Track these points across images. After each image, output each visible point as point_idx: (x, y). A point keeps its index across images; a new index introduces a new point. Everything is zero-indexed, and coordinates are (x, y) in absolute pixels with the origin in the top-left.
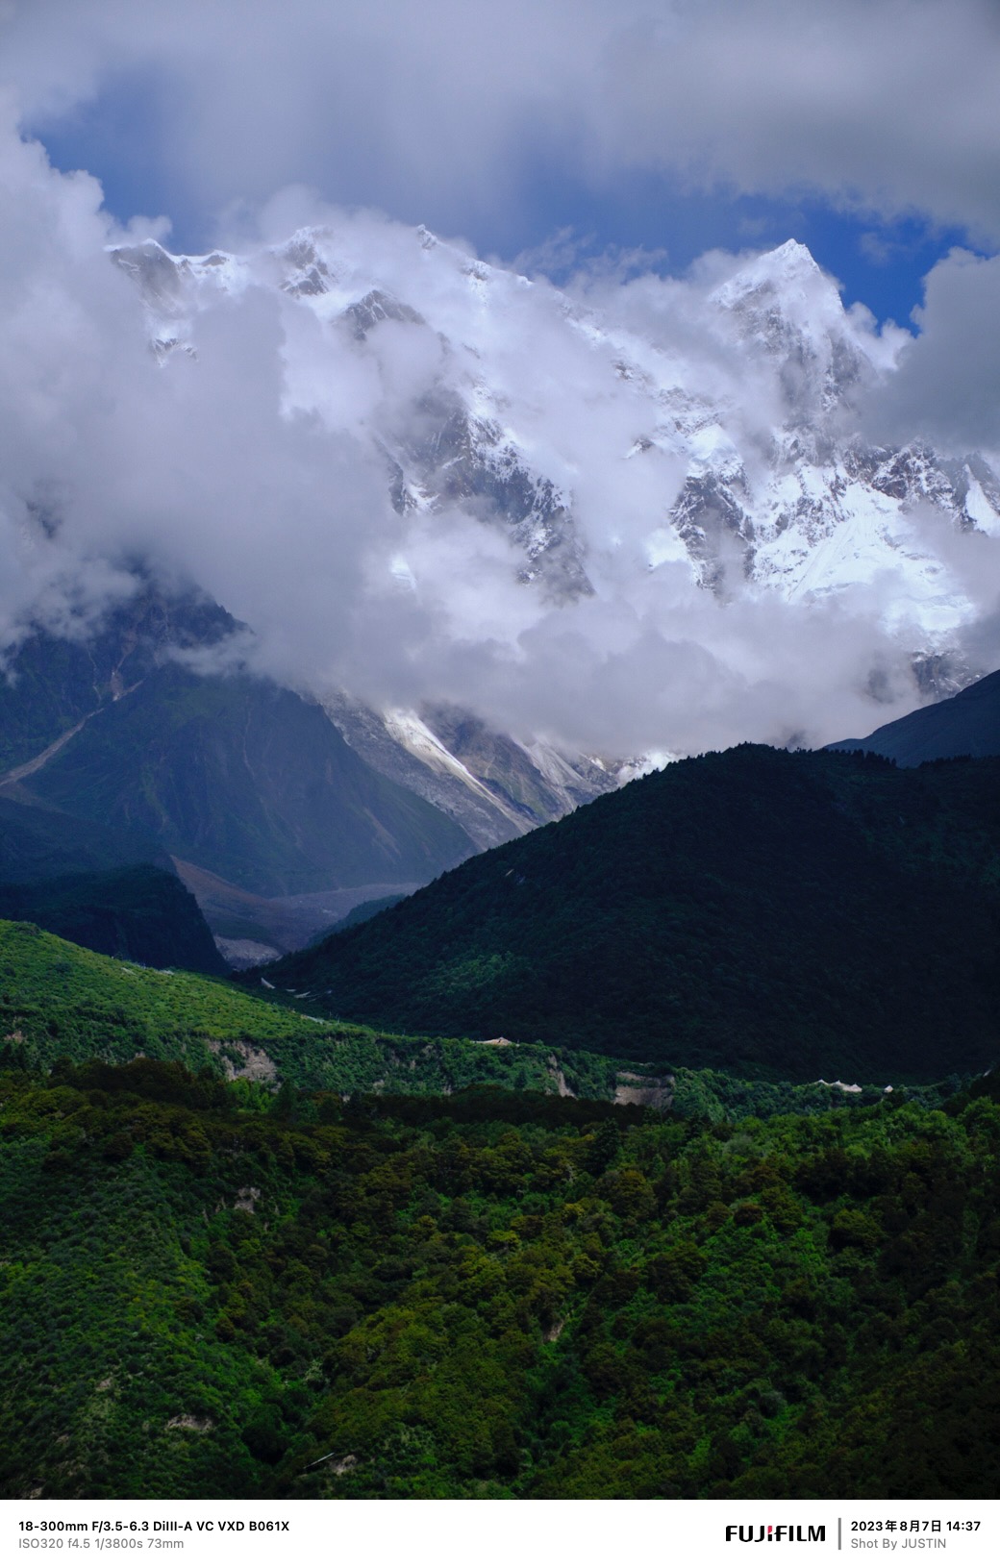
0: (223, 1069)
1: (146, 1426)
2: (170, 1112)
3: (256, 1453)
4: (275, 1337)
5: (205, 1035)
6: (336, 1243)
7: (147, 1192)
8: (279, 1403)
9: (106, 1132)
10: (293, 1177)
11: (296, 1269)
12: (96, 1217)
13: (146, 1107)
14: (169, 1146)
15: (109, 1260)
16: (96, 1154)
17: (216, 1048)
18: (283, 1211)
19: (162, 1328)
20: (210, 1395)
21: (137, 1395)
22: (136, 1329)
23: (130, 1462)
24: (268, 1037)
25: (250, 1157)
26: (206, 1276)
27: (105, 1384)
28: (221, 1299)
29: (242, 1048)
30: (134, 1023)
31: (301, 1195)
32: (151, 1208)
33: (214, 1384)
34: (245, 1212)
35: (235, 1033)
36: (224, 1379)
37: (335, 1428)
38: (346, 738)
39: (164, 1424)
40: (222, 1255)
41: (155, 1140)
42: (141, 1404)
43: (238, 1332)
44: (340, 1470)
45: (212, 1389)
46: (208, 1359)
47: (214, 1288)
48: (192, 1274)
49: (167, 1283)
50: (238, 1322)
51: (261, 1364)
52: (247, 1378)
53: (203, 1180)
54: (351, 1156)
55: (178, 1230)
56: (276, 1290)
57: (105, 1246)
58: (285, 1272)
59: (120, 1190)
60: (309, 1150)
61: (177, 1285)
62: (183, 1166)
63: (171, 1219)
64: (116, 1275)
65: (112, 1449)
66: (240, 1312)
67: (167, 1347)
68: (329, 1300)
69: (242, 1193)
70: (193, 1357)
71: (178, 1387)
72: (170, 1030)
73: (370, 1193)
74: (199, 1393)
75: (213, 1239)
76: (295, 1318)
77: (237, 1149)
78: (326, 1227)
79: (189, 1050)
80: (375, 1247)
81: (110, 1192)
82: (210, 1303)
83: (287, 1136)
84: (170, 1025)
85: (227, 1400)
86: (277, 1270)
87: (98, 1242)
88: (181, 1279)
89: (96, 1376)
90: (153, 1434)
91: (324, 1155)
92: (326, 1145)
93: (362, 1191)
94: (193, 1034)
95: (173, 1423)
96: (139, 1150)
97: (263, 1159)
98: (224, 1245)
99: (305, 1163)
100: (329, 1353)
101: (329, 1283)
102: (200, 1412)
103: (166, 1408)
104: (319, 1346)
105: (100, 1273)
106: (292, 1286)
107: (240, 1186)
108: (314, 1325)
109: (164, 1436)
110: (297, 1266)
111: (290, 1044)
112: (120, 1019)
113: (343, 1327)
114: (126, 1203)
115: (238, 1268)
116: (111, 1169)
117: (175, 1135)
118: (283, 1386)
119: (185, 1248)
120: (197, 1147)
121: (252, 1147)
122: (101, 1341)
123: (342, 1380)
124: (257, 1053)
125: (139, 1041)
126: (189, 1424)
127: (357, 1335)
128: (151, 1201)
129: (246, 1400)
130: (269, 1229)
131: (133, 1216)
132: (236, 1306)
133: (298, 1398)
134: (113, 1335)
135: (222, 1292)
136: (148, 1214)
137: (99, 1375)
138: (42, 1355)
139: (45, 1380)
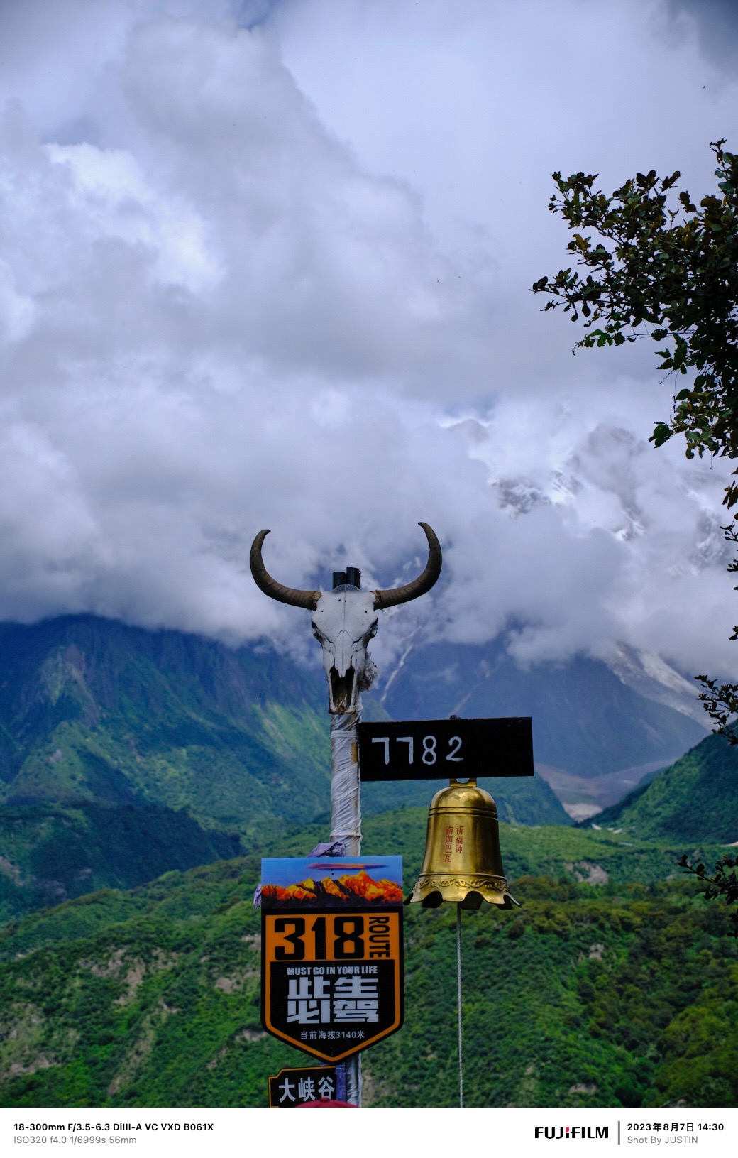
0: (577, 879)
1: (557, 1093)
2: (543, 905)
4: (625, 1032)
5: (562, 861)
6: (653, 972)
7: (537, 954)
8: (633, 1071)
9: (508, 921)
10: (621, 935)
11: (631, 990)
12: (510, 971)
13: (529, 904)
14: (546, 925)
15: (520, 996)
16: (505, 935)
17: (570, 867)
18: (619, 956)
19: (557, 1033)
20: (592, 1071)
21: (549, 1075)
22: (543, 1035)
24: (600, 857)
25: (594, 926)
26: (578, 1000)
27: (530, 1070)
28: (590, 1012)
29: (586, 866)
30: (521, 859)
31: (628, 946)
32: (540, 962)
33: (593, 1064)
34: (596, 959)
35: (580, 857)
36: (599, 1060)
37: (670, 1083)
38: (622, 680)
39: (567, 1091)
40: (586, 986)
41: (537, 922)
42: (552, 1080)
43: (603, 1031)
45: (592, 1067)
46: (587, 1049)
47: (585, 1007)
48: (570, 998)
49: (556, 1006)
50: (602, 1025)
51: (620, 1049)
52: (612, 1058)
53: (569, 943)
54: (654, 919)
55: (559, 974)
56: (621, 1003)
57: (518, 988)
58: (626, 993)
59: (521, 954)
60: (628, 918)
61: (563, 1007)
62: (555, 936)
63: (554, 968)
64: (526, 1004)
66: (602, 1019)
67: (562, 1044)
68: (653, 1007)
69: (593, 948)
70: (578, 1049)
71: (572, 1067)
72: (542, 860)
73: (669, 939)
74: (585, 1070)
75: (580, 977)
76: (636, 1020)
77: (586, 922)
78: (646, 963)
79: (555, 871)
80: (677, 972)
81: (515, 956)
82: (584, 1015)
83: (614, 912)
84: (541, 857)
85: (603, 1073)
86: (620, 992)
87: (512, 986)
88: (564, 1003)
89: (524, 1066)
90: (562, 1097)
91: (637, 920)
92: (638, 914)
93: (663, 939)
94: (556, 861)
95: (573, 1090)
96: (528, 929)
97: (602, 927)
98: (586, 980)
99: (628, 927)
100: (659, 1039)
101: (652, 996)
102: (588, 1082)
103: (567, 1081)
104: (652, 1035)
105: (517, 1004)
106: (632, 1000)
107: (590, 943)
108: (648, 1022)
109: (569, 1098)
110: (631, 988)
111: (613, 860)
113: (665, 1023)
114: (526, 961)
115: (597, 993)
116: (514, 942)
117: (548, 918)
118: (636, 1061)
119: (564, 984)
120: (562, 924)
121: (594, 920)
122: (523, 1045)
123: (669, 1054)
124: (595, 867)
125: (525, 868)
126: (582, 1089)
127: (674, 1026)
128: (539, 959)
129: (614, 1072)
130: (612, 967)
131: (531, 969)
132: (599, 1016)
133: (645, 1068)
134: (530, 1040)
135: (590, 1008)
136: (539, 966)
137: (525, 1065)
138: (491, 1056)
139: (495, 1071)
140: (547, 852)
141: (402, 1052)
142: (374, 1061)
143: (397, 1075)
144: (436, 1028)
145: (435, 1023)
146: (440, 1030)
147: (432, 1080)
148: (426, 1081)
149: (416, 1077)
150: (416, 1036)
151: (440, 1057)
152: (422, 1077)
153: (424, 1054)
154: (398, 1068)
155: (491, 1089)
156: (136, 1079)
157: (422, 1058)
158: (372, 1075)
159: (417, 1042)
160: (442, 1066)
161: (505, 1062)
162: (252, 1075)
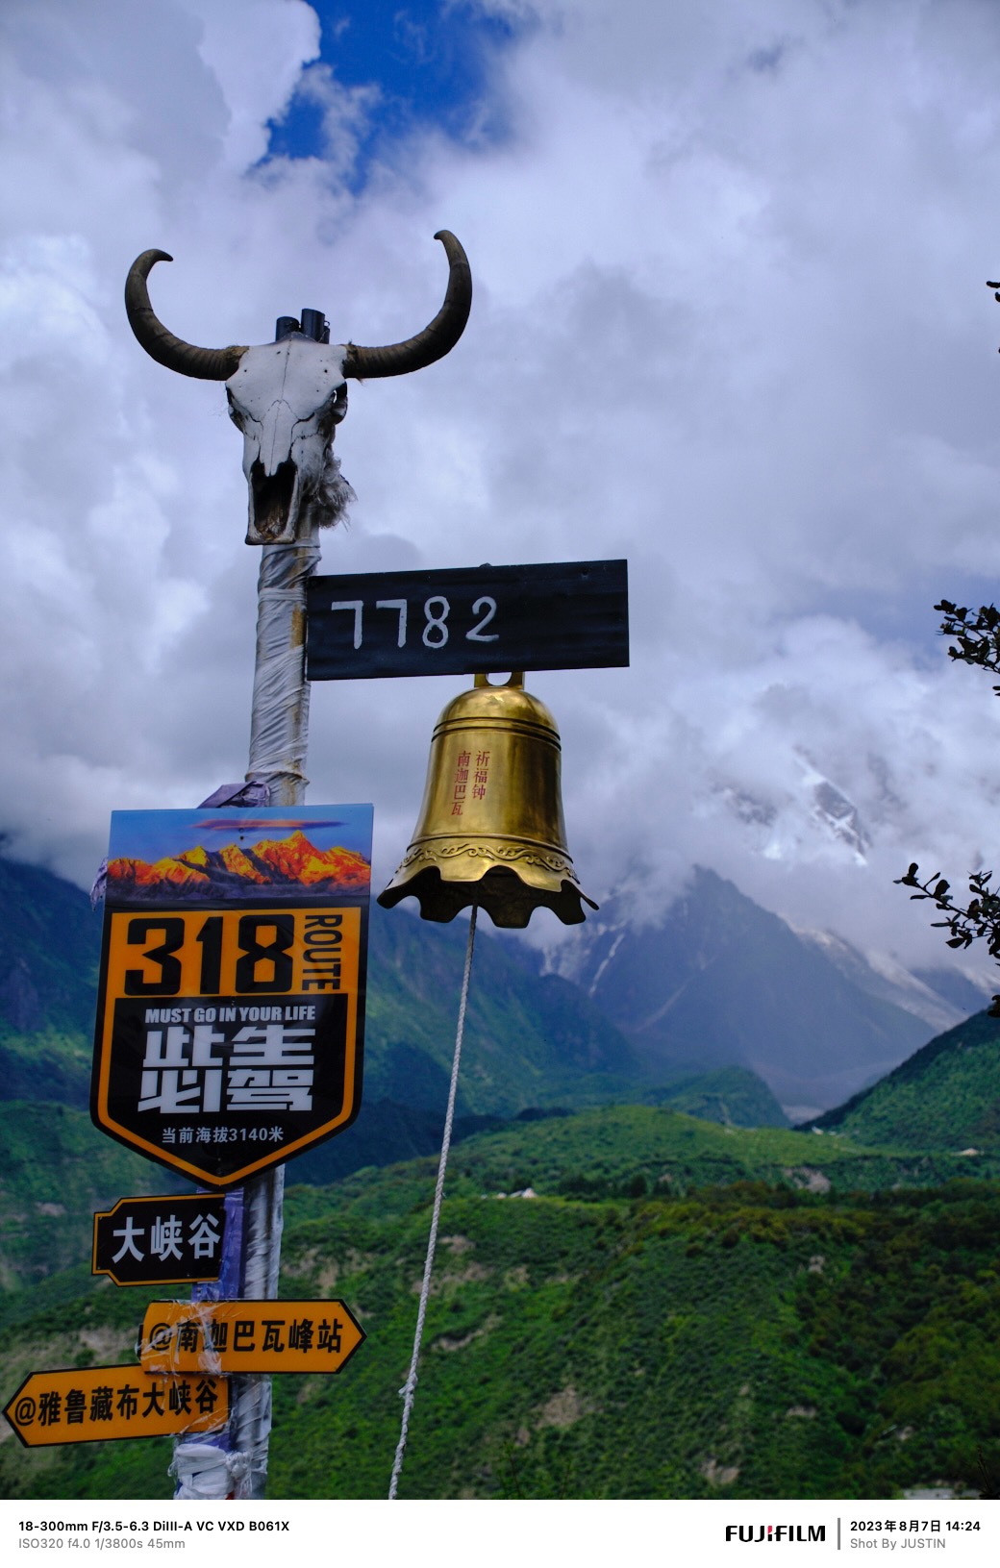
0: (796, 1186)
1: (774, 1415)
2: (760, 1212)
3: (846, 1428)
4: (847, 1352)
5: (781, 1165)
6: (877, 1288)
7: (752, 1264)
8: (856, 1394)
9: (723, 1228)
10: (843, 1247)
11: (854, 1306)
12: (724, 1283)
13: (745, 1210)
14: (762, 1233)
15: (735, 1310)
16: (718, 1243)
17: (788, 1173)
18: (841, 1269)
19: (774, 1351)
20: (812, 1393)
21: (765, 1396)
22: (758, 1352)
23: (767, 1440)
24: (821, 1163)
25: (814, 1237)
26: (797, 1316)
27: (744, 1390)
28: (809, 1329)
29: (806, 1172)
30: (737, 1163)
31: (850, 1258)
32: (756, 1274)
33: (813, 1385)
34: (816, 1273)
35: (800, 1162)
36: (818, 1381)
37: (895, 1409)
39: (785, 1414)
40: (805, 1301)
41: (753, 1231)
42: (768, 1402)
43: (823, 1350)
44: (903, 1437)
45: (812, 1388)
46: (807, 1369)
47: (804, 1323)
48: (788, 1314)
49: (773, 1321)
50: (822, 1343)
51: (841, 1370)
52: (834, 1379)
53: (788, 1254)
54: (879, 1230)
55: (776, 1287)
56: (844, 1320)
57: (732, 1301)
58: (848, 1310)
59: (736, 1264)
60: (851, 1229)
61: (780, 1322)
62: (772, 1246)
63: (771, 1281)
64: (741, 1319)
65: (755, 1432)
66: (822, 1337)
67: (779, 1363)
68: (878, 1325)
69: (813, 1259)
70: (796, 1368)
71: (790, 1388)
72: (759, 1165)
73: (895, 1252)
74: (804, 1391)
75: (798, 1291)
76: (858, 1339)
77: (805, 1232)
78: (870, 1277)
79: (773, 1176)
80: (904, 1288)
81: (730, 1266)
82: (803, 1332)
83: (836, 1221)
84: (758, 1161)
85: (823, 1395)
86: (842, 1308)
87: (726, 1299)
88: (782, 1318)
89: (738, 1385)
90: (779, 1420)
91: (861, 1231)
92: (861, 1224)
93: (889, 1252)
94: (774, 1166)
95: (790, 1413)
96: (744, 1238)
97: (822, 1237)
98: (805, 1295)
99: (851, 1238)
100: (884, 1359)
101: (877, 1314)
102: (807, 1404)
103: (785, 1403)
104: (876, 1356)
105: (731, 1318)
106: (855, 1317)
107: (810, 1254)
108: (872, 1342)
109: (787, 1421)
110: (854, 1304)
111: (835, 1166)
112: (727, 1160)
113: (890, 1342)
114: (741, 1272)
115: (817, 1309)
116: (729, 1252)
117: (765, 1226)
118: (860, 1383)
119: (782, 1298)
120: (780, 1233)
121: (814, 1230)
122: (737, 1362)
123: (895, 1377)
124: (815, 1173)
125: (741, 1173)
126: (800, 1412)
127: (900, 1346)
128: (756, 1270)
129: (835, 1394)
130: (834, 1281)
131: (747, 1280)
132: (819, 1333)
133: (868, 1391)
134: (745, 1358)
135: (809, 1325)
136: (755, 1278)
137: (740, 1384)
138: (703, 1373)
139: (707, 1389)
140: (765, 1157)
141: (608, 1366)
142: (578, 1375)
143: (603, 1391)
144: (644, 1342)
145: (643, 1336)
146: (649, 1344)
147: (640, 1397)
148: (633, 1398)
149: (623, 1393)
150: (624, 1350)
151: (649, 1373)
152: (629, 1393)
153: (632, 1369)
154: (604, 1383)
155: (703, 1409)
156: (327, 1388)
157: (629, 1374)
158: (576, 1390)
159: (625, 1356)
160: (650, 1383)
161: (717, 1381)
162: (449, 1387)
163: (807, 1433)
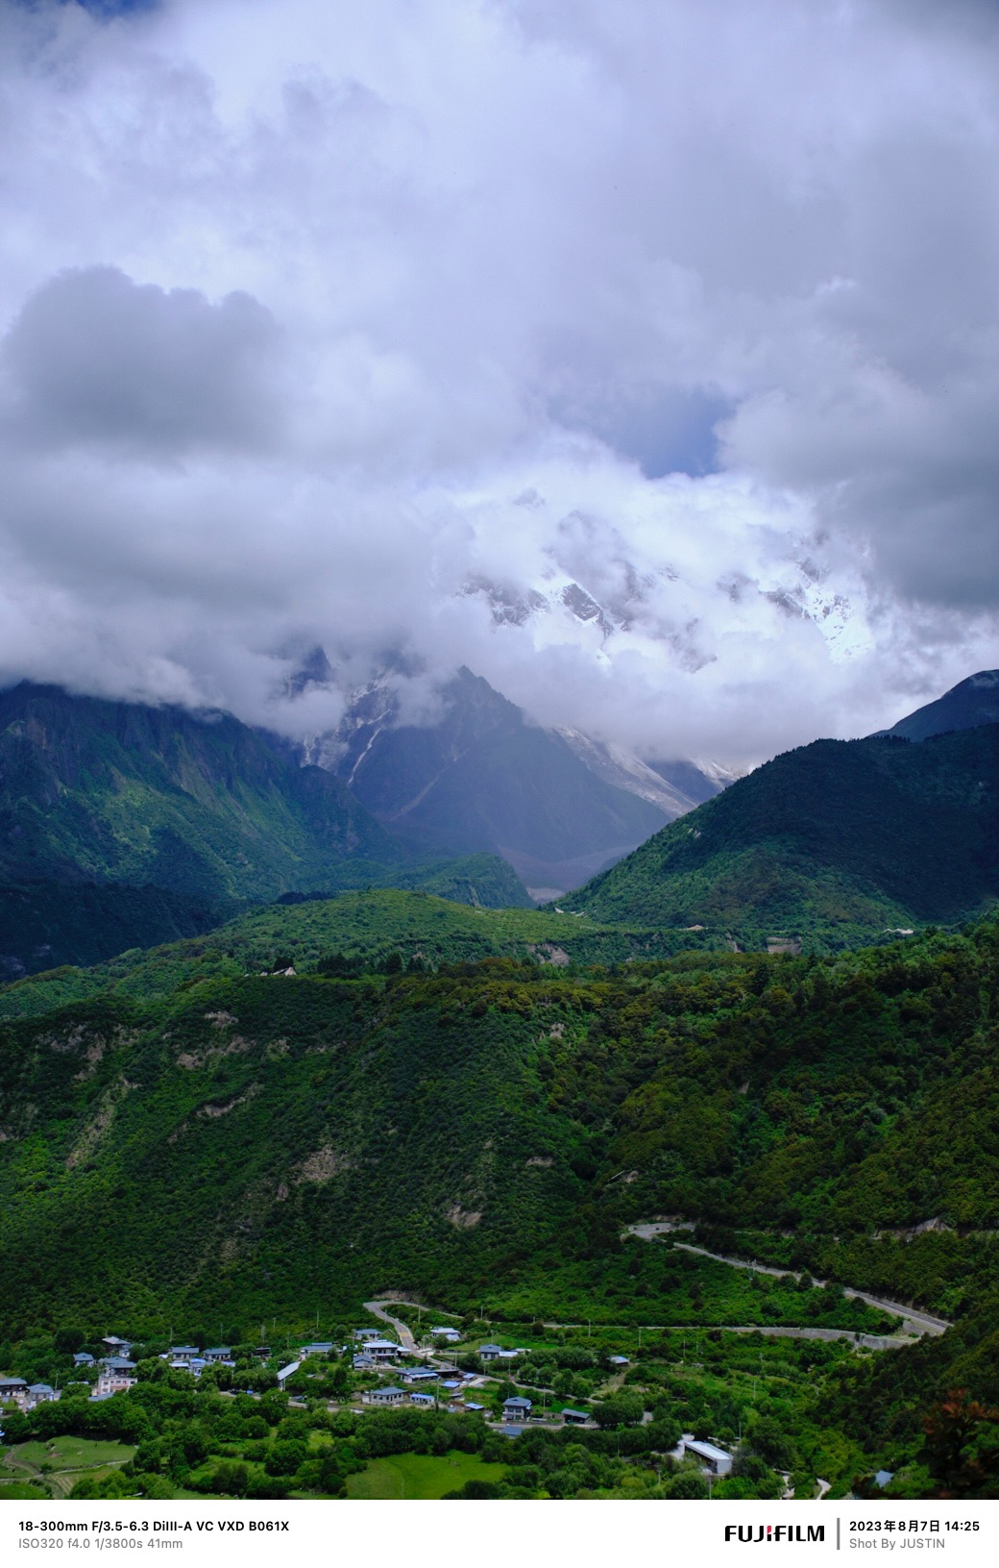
0: (539, 960)
1: (515, 1166)
2: (506, 985)
3: (579, 1175)
4: (582, 1108)
5: (525, 943)
6: (611, 1050)
7: (499, 1032)
8: (589, 1145)
9: (472, 1001)
10: (581, 1015)
11: (590, 1067)
12: (472, 1049)
13: (493, 984)
14: (509, 1005)
15: (482, 1073)
16: (467, 1014)
17: (532, 949)
18: (578, 1035)
19: (517, 1109)
20: (549, 1145)
21: (507, 1148)
22: (502, 1110)
23: (508, 1187)
24: (562, 940)
25: (556, 1006)
26: (538, 1077)
27: (489, 1144)
28: (549, 1089)
29: (548, 948)
30: (485, 940)
31: (588, 1025)
32: (502, 1041)
33: (550, 1138)
34: (556, 1038)
35: (543, 940)
36: (556, 1134)
37: (623, 1156)
38: (588, 767)
39: (524, 1164)
40: (546, 1064)
41: (500, 1002)
42: (510, 1153)
43: (561, 1107)
44: (629, 1180)
45: (550, 1141)
46: (545, 1124)
47: (544, 1083)
48: (530, 1076)
49: (516, 1083)
50: (560, 1101)
51: (576, 1124)
52: (569, 1132)
53: (531, 1022)
54: (614, 999)
55: (520, 1052)
56: (580, 1080)
57: (479, 1066)
58: (584, 1070)
59: (483, 1033)
60: (589, 998)
61: (523, 1083)
62: (518, 1015)
63: (515, 1047)
64: (487, 1081)
65: (497, 1181)
66: (560, 1095)
67: (521, 1119)
68: (610, 1083)
69: (553, 1027)
70: (536, 1124)
71: (530, 1142)
72: (506, 942)
73: (627, 1019)
74: (543, 1144)
75: (540, 1055)
76: (593, 1096)
77: (547, 1002)
78: (604, 1041)
79: (518, 952)
80: (634, 1050)
81: (478, 1035)
82: (543, 1092)
83: (575, 992)
84: (505, 939)
85: (559, 1146)
86: (579, 1069)
87: (474, 1064)
88: (525, 1080)
90: (519, 1170)
91: (598, 1001)
92: (599, 995)
93: (622, 1019)
94: (519, 943)
95: (530, 1162)
96: (491, 1008)
97: (563, 1007)
98: (547, 1058)
99: (589, 1007)
100: (615, 1113)
101: (610, 1074)
102: (544, 1155)
103: (525, 1154)
104: (608, 1110)
105: (477, 1081)
106: (590, 1077)
107: (551, 1023)
108: (604, 1098)
109: (526, 1170)
110: (590, 1065)
111: (575, 942)
112: (476, 939)
113: (621, 1098)
114: (488, 1040)
115: (556, 1071)
116: (477, 1021)
117: (511, 998)
118: (591, 1135)
119: (525, 1061)
120: (525, 1004)
121: (556, 1000)
122: (483, 1120)
123: (624, 1128)
124: (557, 950)
125: (488, 950)
126: (539, 1162)
127: (630, 1101)
128: (501, 1037)
129: (570, 1145)
130: (572, 1046)
131: (493, 1047)
132: (558, 1092)
133: (599, 1141)
134: (490, 1116)
135: (548, 1085)
136: (501, 1044)
137: (484, 1139)
138: (450, 1132)
139: (454, 1145)
140: (511, 935)
141: (363, 1127)
142: (335, 1136)
143: (358, 1149)
144: (397, 1104)
145: (396, 1099)
146: (402, 1106)
147: (392, 1154)
148: (386, 1155)
149: (377, 1151)
150: (377, 1112)
151: (400, 1132)
152: (382, 1151)
153: (385, 1128)
154: (359, 1142)
155: (450, 1162)
156: (96, 1153)
157: (383, 1133)
158: (333, 1149)
159: (379, 1117)
160: (403, 1141)
161: (464, 1137)
162: (213, 1149)
163: (543, 1179)
